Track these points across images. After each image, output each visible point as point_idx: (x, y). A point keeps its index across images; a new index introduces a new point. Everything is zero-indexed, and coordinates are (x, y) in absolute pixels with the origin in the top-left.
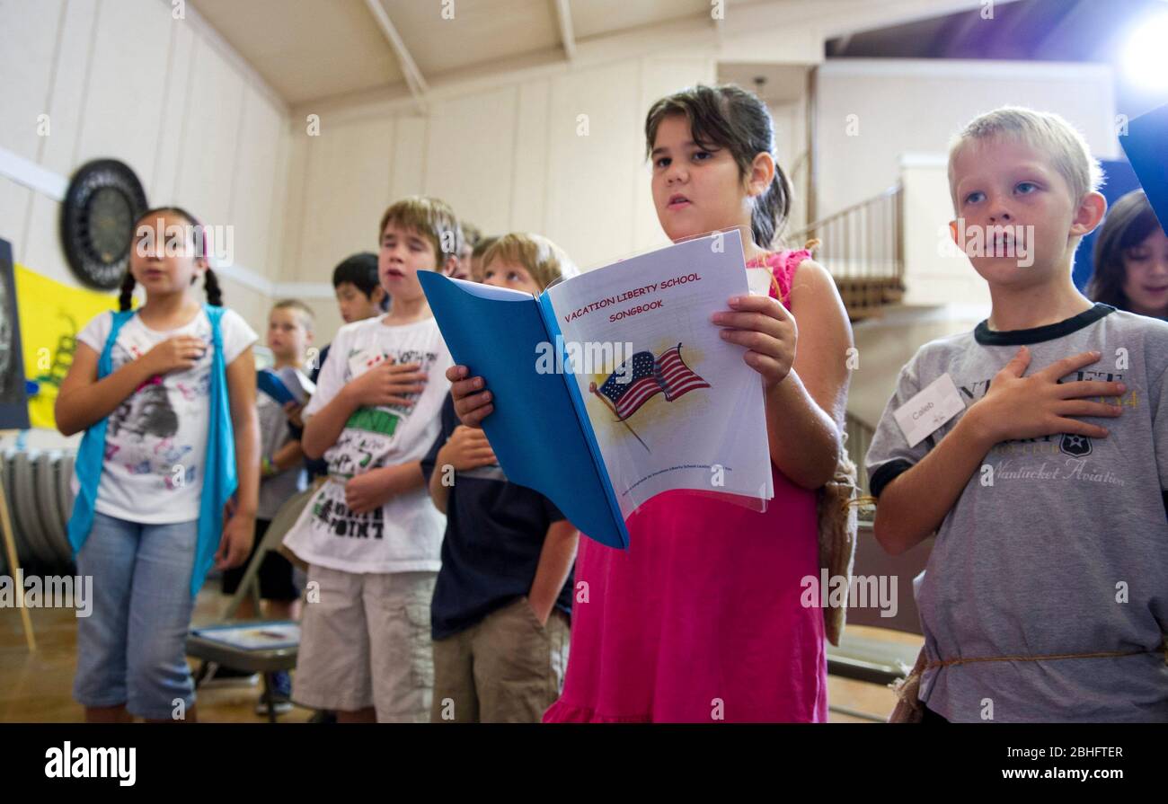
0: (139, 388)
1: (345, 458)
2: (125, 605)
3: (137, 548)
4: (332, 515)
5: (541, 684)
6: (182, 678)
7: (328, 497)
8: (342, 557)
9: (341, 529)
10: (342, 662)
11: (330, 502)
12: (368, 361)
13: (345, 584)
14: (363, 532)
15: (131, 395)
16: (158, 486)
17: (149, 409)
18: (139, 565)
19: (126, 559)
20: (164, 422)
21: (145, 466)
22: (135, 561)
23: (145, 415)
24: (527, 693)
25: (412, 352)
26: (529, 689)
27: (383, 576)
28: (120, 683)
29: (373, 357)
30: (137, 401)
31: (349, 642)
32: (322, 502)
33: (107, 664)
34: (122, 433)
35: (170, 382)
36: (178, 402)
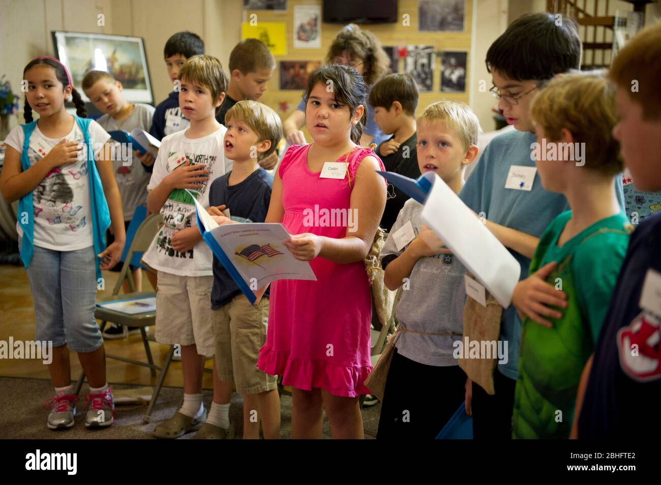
0: (47, 176)
1: (170, 217)
2: (59, 295)
3: (60, 264)
4: (167, 245)
5: (257, 331)
6: (95, 330)
7: (164, 235)
8: (173, 268)
9: (171, 253)
10: (179, 321)
11: (165, 238)
12: (178, 160)
13: (177, 281)
14: (183, 255)
15: (43, 180)
16: (66, 229)
17: (55, 188)
18: (62, 273)
19: (55, 270)
20: (65, 194)
21: (58, 219)
22: (60, 270)
23: (54, 191)
24: (250, 334)
25: (202, 156)
26: (251, 332)
27: (195, 278)
28: (62, 334)
29: (180, 158)
30: (48, 182)
31: (182, 311)
32: (161, 237)
33: (53, 325)
34: (42, 201)
35: (64, 171)
36: (71, 181)
